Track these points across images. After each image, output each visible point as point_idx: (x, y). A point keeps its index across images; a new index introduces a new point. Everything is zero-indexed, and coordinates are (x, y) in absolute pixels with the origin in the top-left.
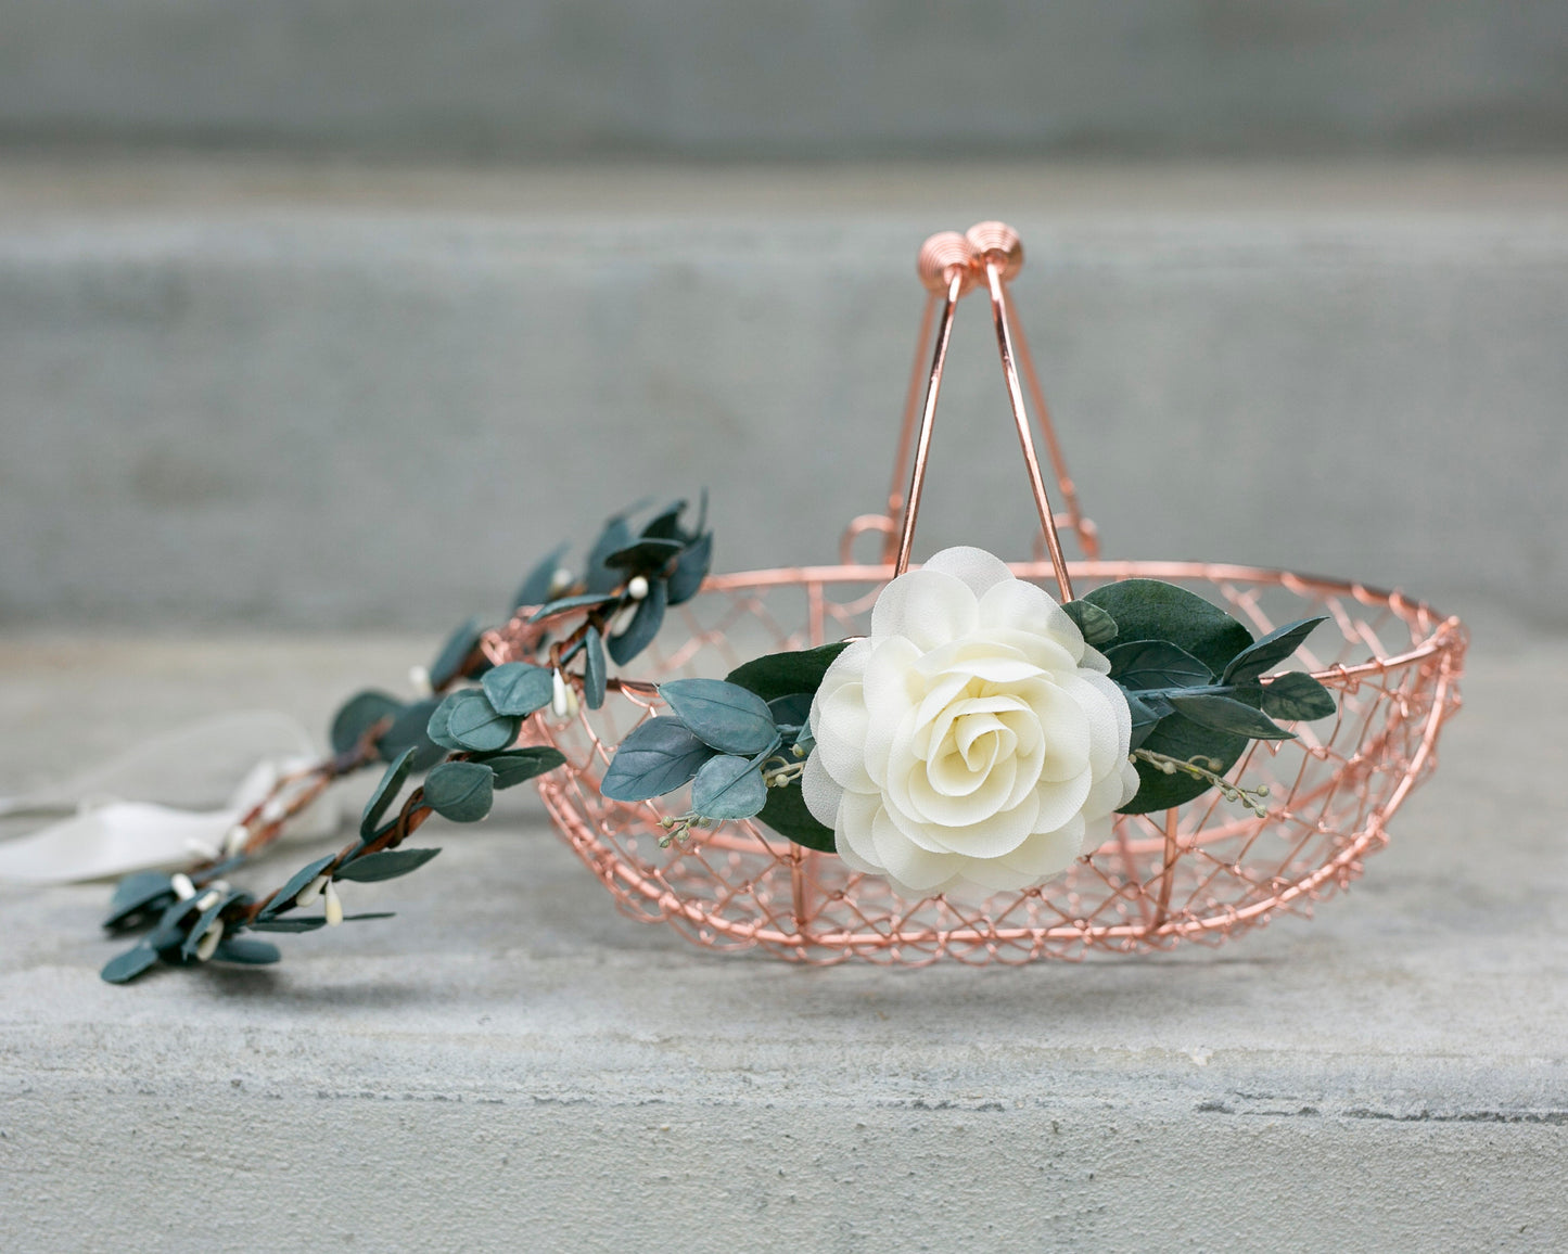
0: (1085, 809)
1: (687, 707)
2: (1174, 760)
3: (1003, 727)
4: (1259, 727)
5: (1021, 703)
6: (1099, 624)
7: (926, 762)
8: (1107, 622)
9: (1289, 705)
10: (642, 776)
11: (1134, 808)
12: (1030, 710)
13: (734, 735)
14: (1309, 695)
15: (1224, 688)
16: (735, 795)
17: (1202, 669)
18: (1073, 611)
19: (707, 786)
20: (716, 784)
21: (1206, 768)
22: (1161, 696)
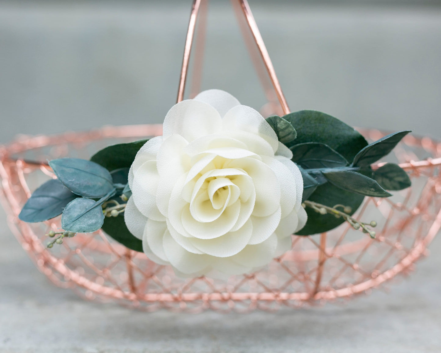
0: (277, 232)
1: (62, 172)
2: (326, 207)
3: (232, 184)
4: (373, 189)
5: (244, 172)
6: (287, 131)
7: (189, 204)
8: (291, 129)
9: (386, 181)
10: (41, 210)
11: (304, 232)
12: (248, 175)
13: (87, 187)
14: (398, 176)
15: (353, 169)
16: (86, 219)
17: (342, 159)
18: (272, 122)
19: (70, 214)
20: (75, 213)
21: (343, 211)
22: (319, 172)
